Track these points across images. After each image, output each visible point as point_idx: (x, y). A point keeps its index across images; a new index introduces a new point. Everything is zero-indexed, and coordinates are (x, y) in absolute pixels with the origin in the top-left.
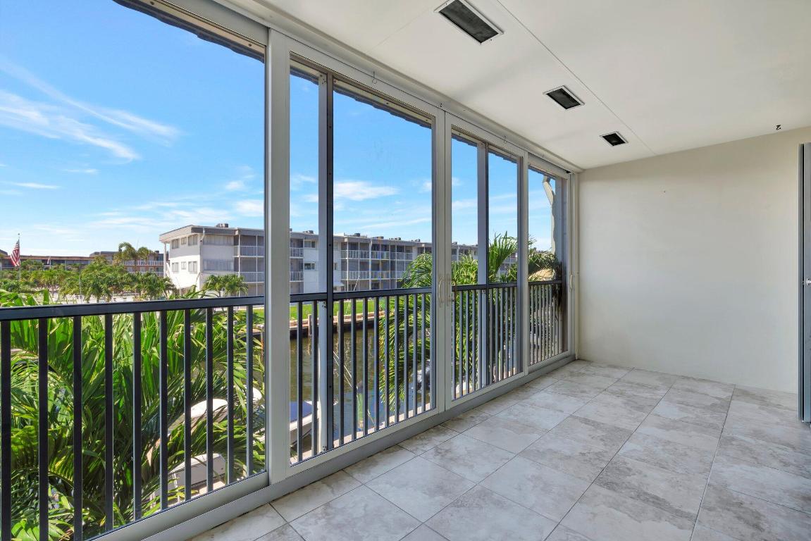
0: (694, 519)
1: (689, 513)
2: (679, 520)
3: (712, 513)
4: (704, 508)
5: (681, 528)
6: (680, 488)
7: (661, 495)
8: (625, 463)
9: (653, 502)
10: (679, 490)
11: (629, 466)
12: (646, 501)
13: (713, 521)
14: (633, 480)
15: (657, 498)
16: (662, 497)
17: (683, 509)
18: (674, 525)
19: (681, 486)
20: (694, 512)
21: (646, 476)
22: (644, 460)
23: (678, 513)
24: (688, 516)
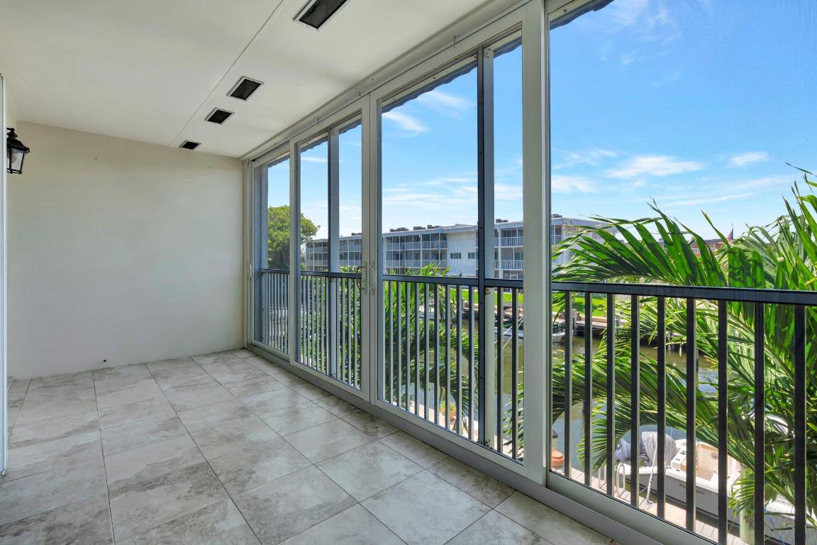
0: (110, 494)
1: (117, 496)
2: (122, 485)
3: (97, 510)
4: (106, 510)
5: (117, 482)
6: (139, 512)
7: (149, 492)
8: (211, 495)
9: (151, 483)
10: (137, 510)
11: (203, 496)
12: (158, 479)
13: (94, 504)
14: (184, 487)
15: (151, 488)
16: (148, 491)
17: (124, 495)
18: (123, 480)
19: (139, 515)
20: (115, 500)
21: (179, 498)
22: (199, 513)
23: (126, 489)
24: (116, 493)
